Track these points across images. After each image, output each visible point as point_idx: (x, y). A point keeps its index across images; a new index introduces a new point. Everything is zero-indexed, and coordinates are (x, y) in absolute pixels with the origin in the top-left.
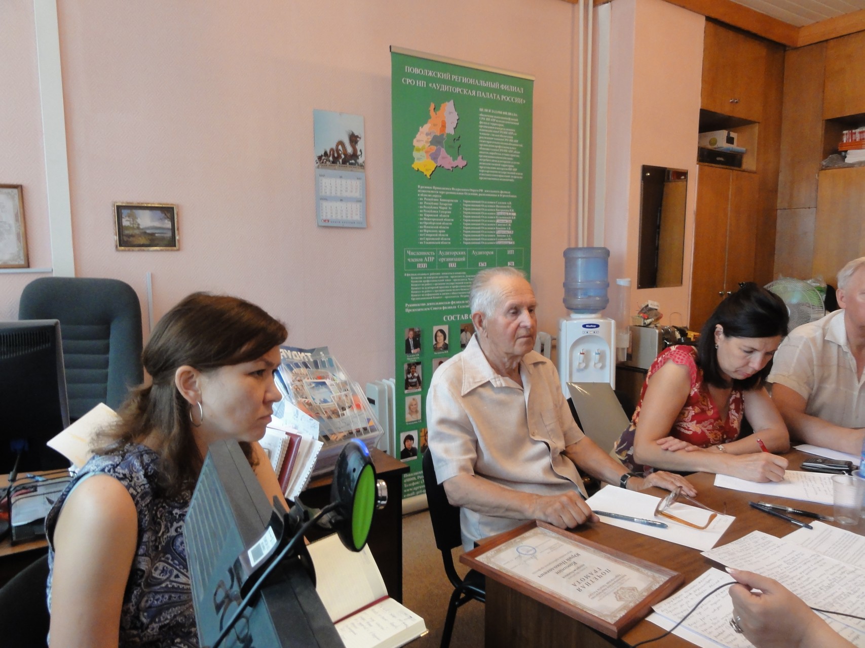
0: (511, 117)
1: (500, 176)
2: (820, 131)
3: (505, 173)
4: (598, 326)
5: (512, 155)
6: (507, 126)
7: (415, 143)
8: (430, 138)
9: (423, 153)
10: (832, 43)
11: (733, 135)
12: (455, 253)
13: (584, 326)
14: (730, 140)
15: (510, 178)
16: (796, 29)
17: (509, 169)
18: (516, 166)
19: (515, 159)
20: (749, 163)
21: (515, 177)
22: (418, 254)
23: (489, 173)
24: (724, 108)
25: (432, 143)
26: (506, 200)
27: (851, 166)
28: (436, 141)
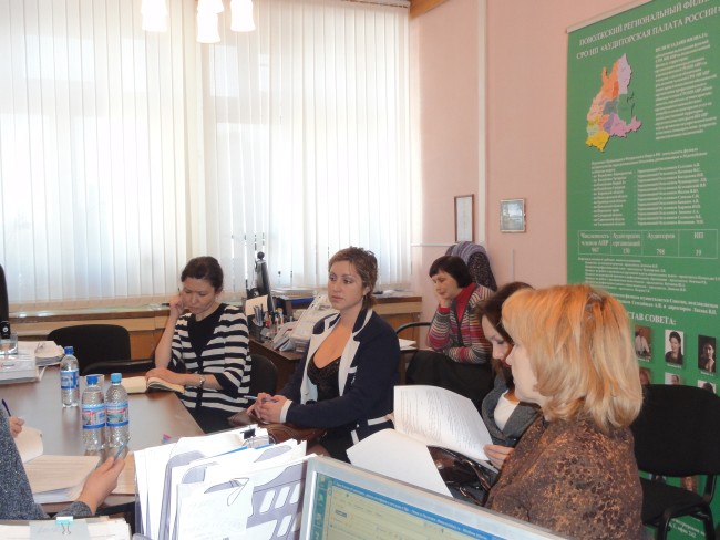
0: (697, 41)
1: (683, 129)
3: (690, 123)
5: (700, 96)
6: (692, 57)
7: (589, 118)
8: (603, 106)
9: (596, 126)
12: (629, 236)
15: (698, 129)
17: (696, 116)
18: (705, 109)
19: (705, 99)
21: (705, 125)
22: (593, 236)
23: (669, 129)
25: (605, 112)
26: (691, 161)
28: (609, 108)
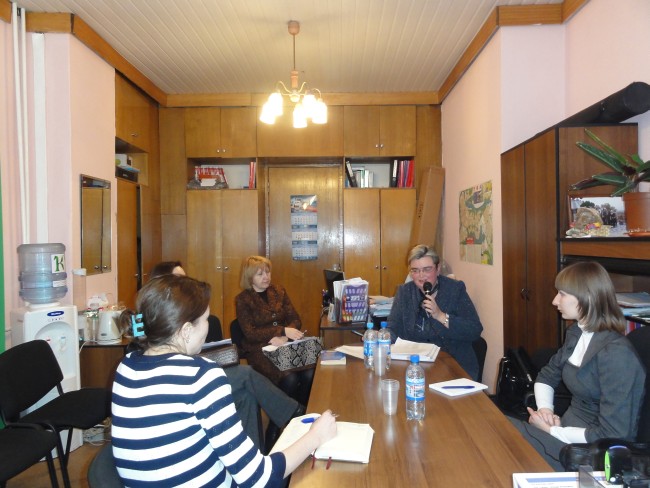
2: (184, 164)
4: (62, 313)
10: (187, 110)
11: (130, 159)
13: (49, 315)
14: (129, 162)
16: (166, 95)
20: (143, 180)
24: (128, 139)
27: (205, 188)
